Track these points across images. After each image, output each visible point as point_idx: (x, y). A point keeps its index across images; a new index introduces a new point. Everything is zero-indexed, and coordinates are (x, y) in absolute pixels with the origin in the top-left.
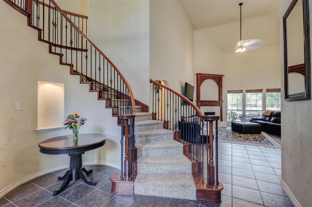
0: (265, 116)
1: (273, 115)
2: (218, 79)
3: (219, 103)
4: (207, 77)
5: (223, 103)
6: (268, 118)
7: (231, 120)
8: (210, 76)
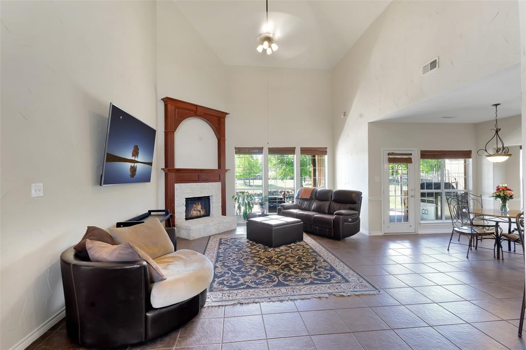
0: (300, 199)
1: (314, 198)
2: (216, 120)
3: (218, 174)
4: (193, 111)
5: (227, 174)
6: (306, 203)
7: (242, 211)
8: (199, 110)
